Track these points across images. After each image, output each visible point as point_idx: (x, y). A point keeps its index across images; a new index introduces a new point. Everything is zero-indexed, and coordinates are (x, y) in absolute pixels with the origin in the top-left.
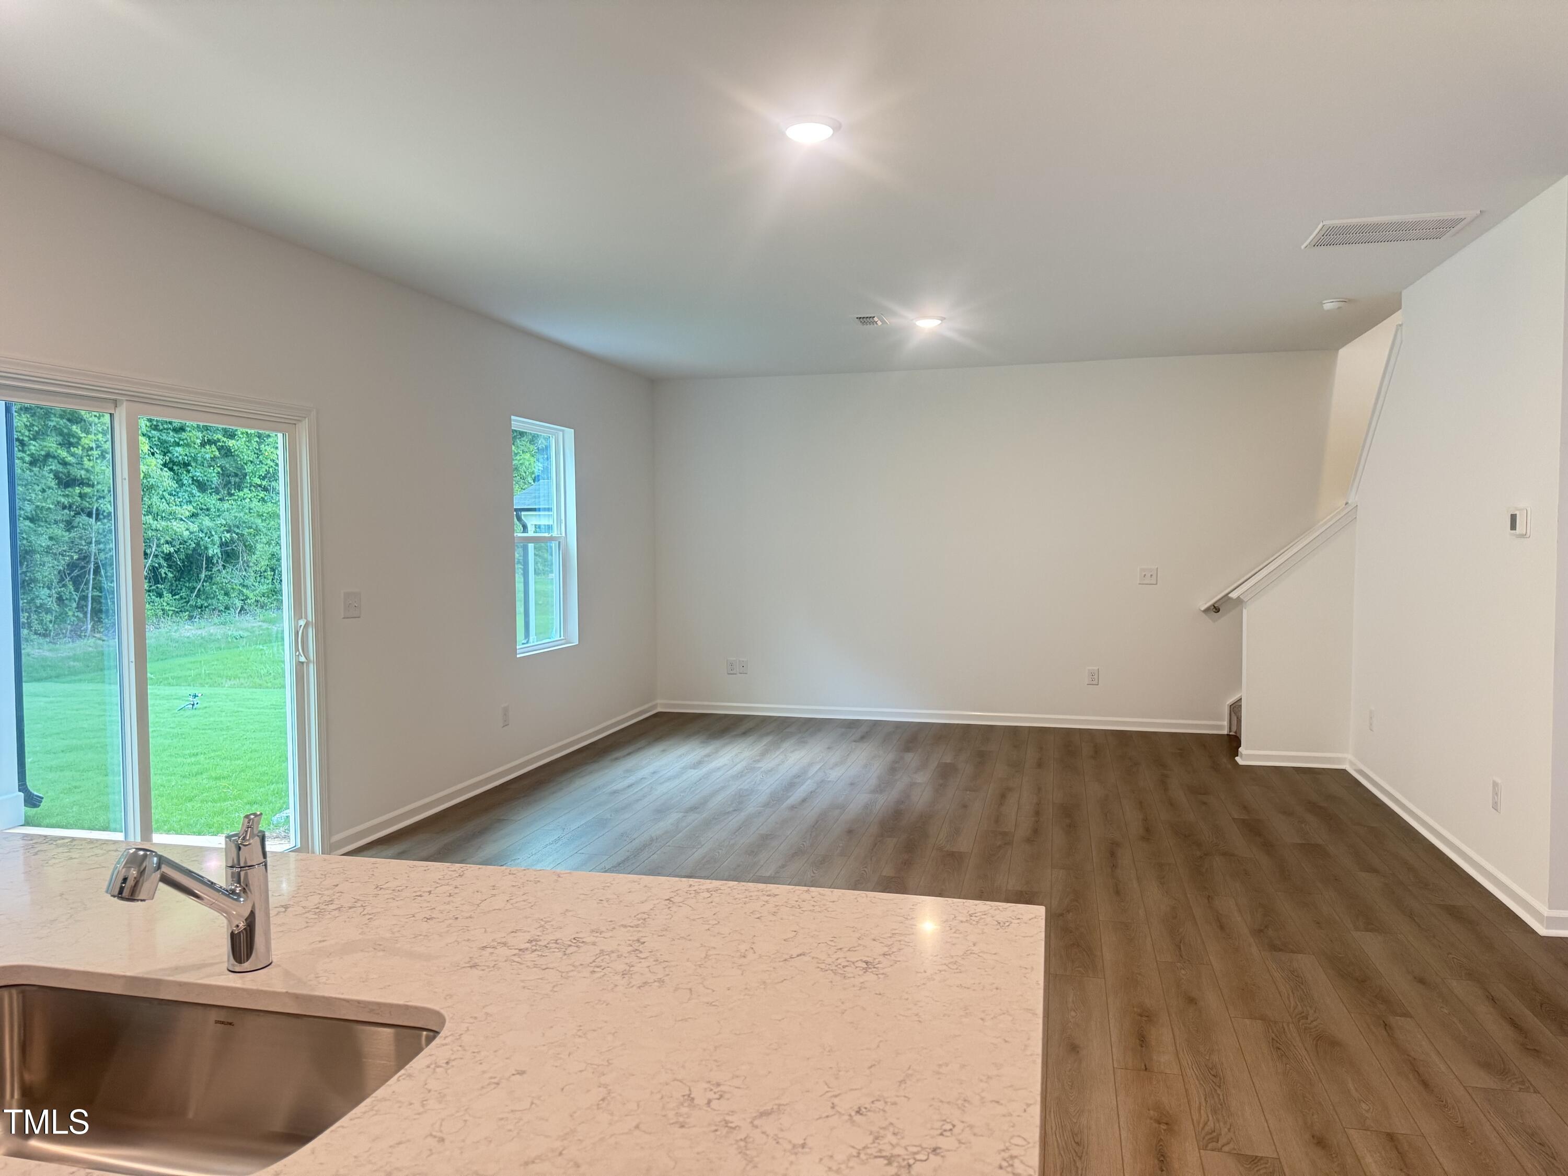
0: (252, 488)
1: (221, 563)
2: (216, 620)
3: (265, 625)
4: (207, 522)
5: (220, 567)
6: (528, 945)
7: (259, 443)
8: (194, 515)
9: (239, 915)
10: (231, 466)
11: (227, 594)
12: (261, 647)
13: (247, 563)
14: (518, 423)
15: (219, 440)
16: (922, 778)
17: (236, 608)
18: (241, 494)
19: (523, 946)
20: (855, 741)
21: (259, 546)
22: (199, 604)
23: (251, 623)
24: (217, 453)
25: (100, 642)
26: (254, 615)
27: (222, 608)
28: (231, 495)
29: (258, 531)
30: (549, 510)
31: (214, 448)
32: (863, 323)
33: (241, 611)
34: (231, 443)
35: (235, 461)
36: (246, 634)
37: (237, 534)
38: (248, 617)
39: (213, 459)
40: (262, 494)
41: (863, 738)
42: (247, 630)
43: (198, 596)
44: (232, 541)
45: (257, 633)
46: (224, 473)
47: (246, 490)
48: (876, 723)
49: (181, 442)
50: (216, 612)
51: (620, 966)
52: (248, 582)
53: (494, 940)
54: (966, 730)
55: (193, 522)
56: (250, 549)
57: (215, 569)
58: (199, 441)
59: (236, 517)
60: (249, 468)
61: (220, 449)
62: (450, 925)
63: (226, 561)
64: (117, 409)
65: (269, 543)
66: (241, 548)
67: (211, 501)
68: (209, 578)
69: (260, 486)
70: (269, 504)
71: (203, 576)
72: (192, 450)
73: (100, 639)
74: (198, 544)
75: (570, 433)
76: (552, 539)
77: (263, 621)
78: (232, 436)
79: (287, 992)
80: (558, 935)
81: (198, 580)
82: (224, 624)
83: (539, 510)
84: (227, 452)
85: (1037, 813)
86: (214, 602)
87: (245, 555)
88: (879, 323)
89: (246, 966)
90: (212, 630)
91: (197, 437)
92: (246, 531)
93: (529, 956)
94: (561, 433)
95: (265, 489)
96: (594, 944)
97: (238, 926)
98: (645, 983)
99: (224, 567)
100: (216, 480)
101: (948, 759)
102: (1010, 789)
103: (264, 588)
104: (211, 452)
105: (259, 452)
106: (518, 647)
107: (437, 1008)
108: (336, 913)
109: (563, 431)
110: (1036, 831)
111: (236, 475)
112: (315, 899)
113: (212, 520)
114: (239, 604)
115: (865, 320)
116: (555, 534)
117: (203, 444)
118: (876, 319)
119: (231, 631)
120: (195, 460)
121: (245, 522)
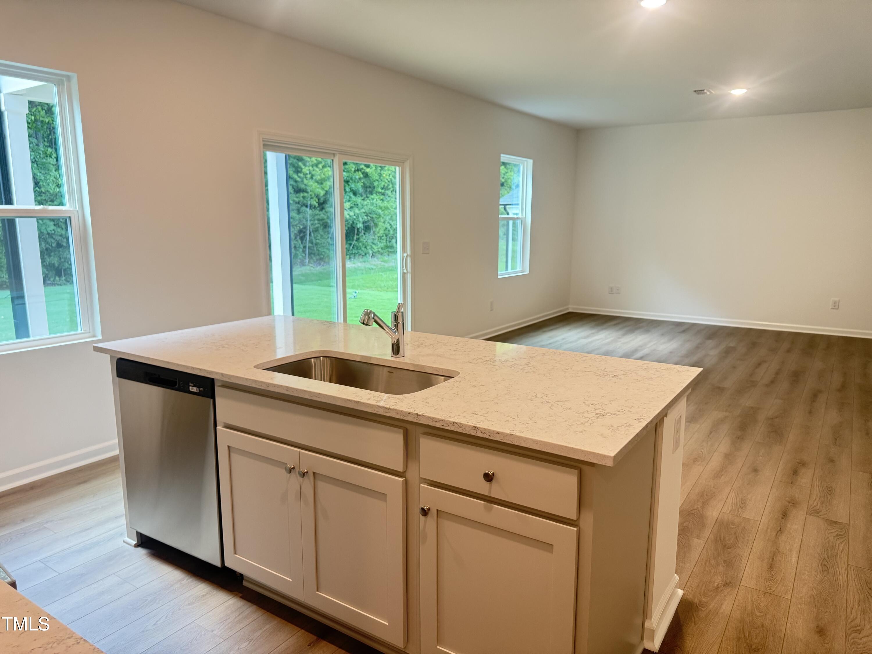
0: (378, 194)
1: (363, 232)
2: (361, 260)
3: (383, 263)
4: (357, 211)
5: (363, 234)
6: (489, 360)
7: (381, 170)
8: (351, 207)
9: (395, 338)
10: (368, 182)
11: (366, 247)
12: (381, 274)
13: (374, 232)
14: (504, 158)
15: (362, 169)
16: (713, 353)
17: (369, 255)
18: (372, 197)
19: (487, 360)
20: (678, 332)
21: (380, 224)
22: (354, 252)
23: (376, 262)
24: (362, 176)
25: (312, 268)
26: (377, 258)
27: (363, 254)
28: (367, 197)
29: (380, 216)
30: (517, 204)
31: (360, 173)
32: (698, 94)
33: (372, 256)
34: (368, 170)
35: (370, 180)
36: (374, 267)
37: (370, 217)
38: (375, 259)
39: (360, 179)
40: (382, 197)
41: (684, 331)
42: (374, 265)
43: (353, 248)
44: (368, 221)
45: (379, 267)
46: (365, 187)
47: (374, 195)
48: (694, 325)
49: (346, 170)
50: (361, 256)
51: (521, 367)
52: (376, 242)
53: (478, 358)
54: (748, 332)
55: (351, 211)
56: (376, 225)
57: (360, 235)
58: (353, 170)
59: (370, 209)
60: (376, 184)
61: (363, 173)
62: (463, 353)
63: (365, 231)
64: (335, 158)
65: (384, 222)
66: (372, 224)
67: (359, 200)
68: (358, 240)
69: (381, 193)
70: (385, 202)
71: (355, 238)
72: (350, 174)
73: (312, 267)
74: (353, 222)
75: (530, 162)
76: (518, 218)
77: (382, 261)
78: (368, 166)
79: (410, 363)
80: (500, 358)
81: (353, 240)
82: (364, 262)
83: (512, 205)
84: (366, 175)
85: (777, 374)
86: (360, 251)
87: (374, 228)
88: (708, 93)
89: (398, 356)
90: (359, 264)
91: (353, 167)
92: (374, 216)
93: (489, 362)
94: (526, 162)
95: (383, 194)
96: (513, 362)
97: (394, 341)
98: (529, 372)
99: (364, 234)
100: (361, 190)
101: (732, 345)
102: (765, 361)
103: (382, 245)
104: (360, 175)
105: (380, 175)
106: (499, 273)
107: (457, 370)
108: (424, 347)
109: (527, 161)
110: (772, 382)
111: (370, 187)
112: (417, 343)
113: (359, 210)
114: (371, 252)
115: (699, 92)
116: (520, 216)
117: (355, 171)
118: (705, 91)
119: (368, 266)
120: (352, 179)
121: (374, 211)
